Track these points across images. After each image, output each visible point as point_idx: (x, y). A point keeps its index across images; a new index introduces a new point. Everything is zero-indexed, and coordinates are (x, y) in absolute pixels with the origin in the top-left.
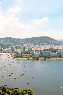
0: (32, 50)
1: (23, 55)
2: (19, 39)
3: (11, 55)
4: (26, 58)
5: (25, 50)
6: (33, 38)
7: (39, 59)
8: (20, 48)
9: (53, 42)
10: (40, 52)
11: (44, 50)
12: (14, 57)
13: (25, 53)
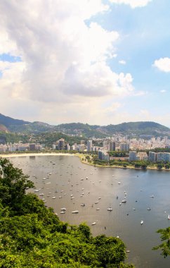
0: (130, 150)
1: (111, 158)
2: (96, 127)
3: (88, 158)
4: (120, 165)
5: (114, 150)
6: (124, 124)
7: (148, 167)
8: (101, 145)
9: (164, 133)
10: (148, 153)
11: (157, 150)
12: (95, 163)
13: (117, 156)
